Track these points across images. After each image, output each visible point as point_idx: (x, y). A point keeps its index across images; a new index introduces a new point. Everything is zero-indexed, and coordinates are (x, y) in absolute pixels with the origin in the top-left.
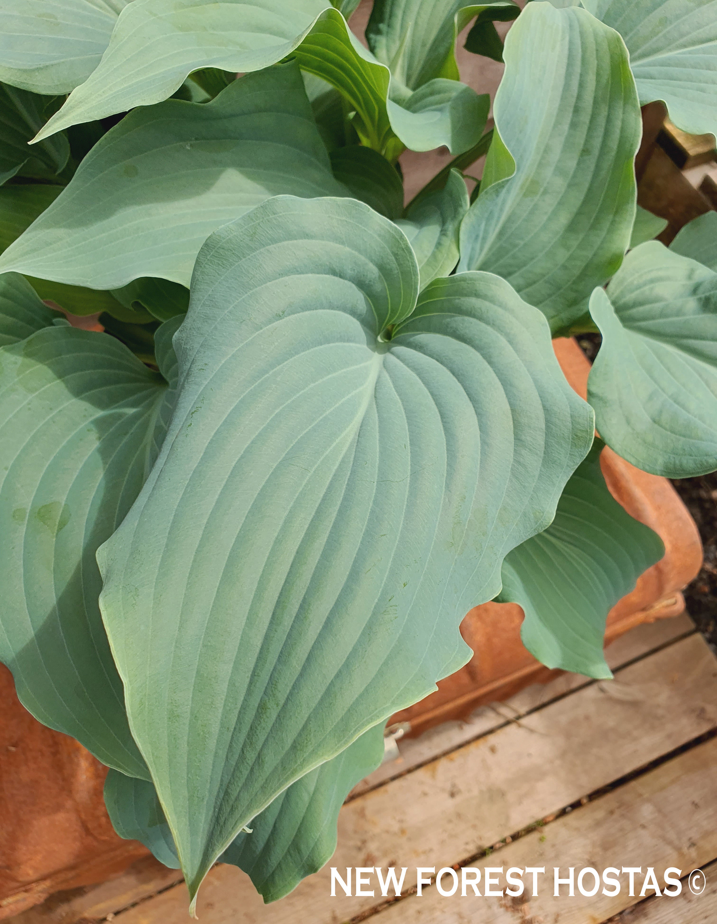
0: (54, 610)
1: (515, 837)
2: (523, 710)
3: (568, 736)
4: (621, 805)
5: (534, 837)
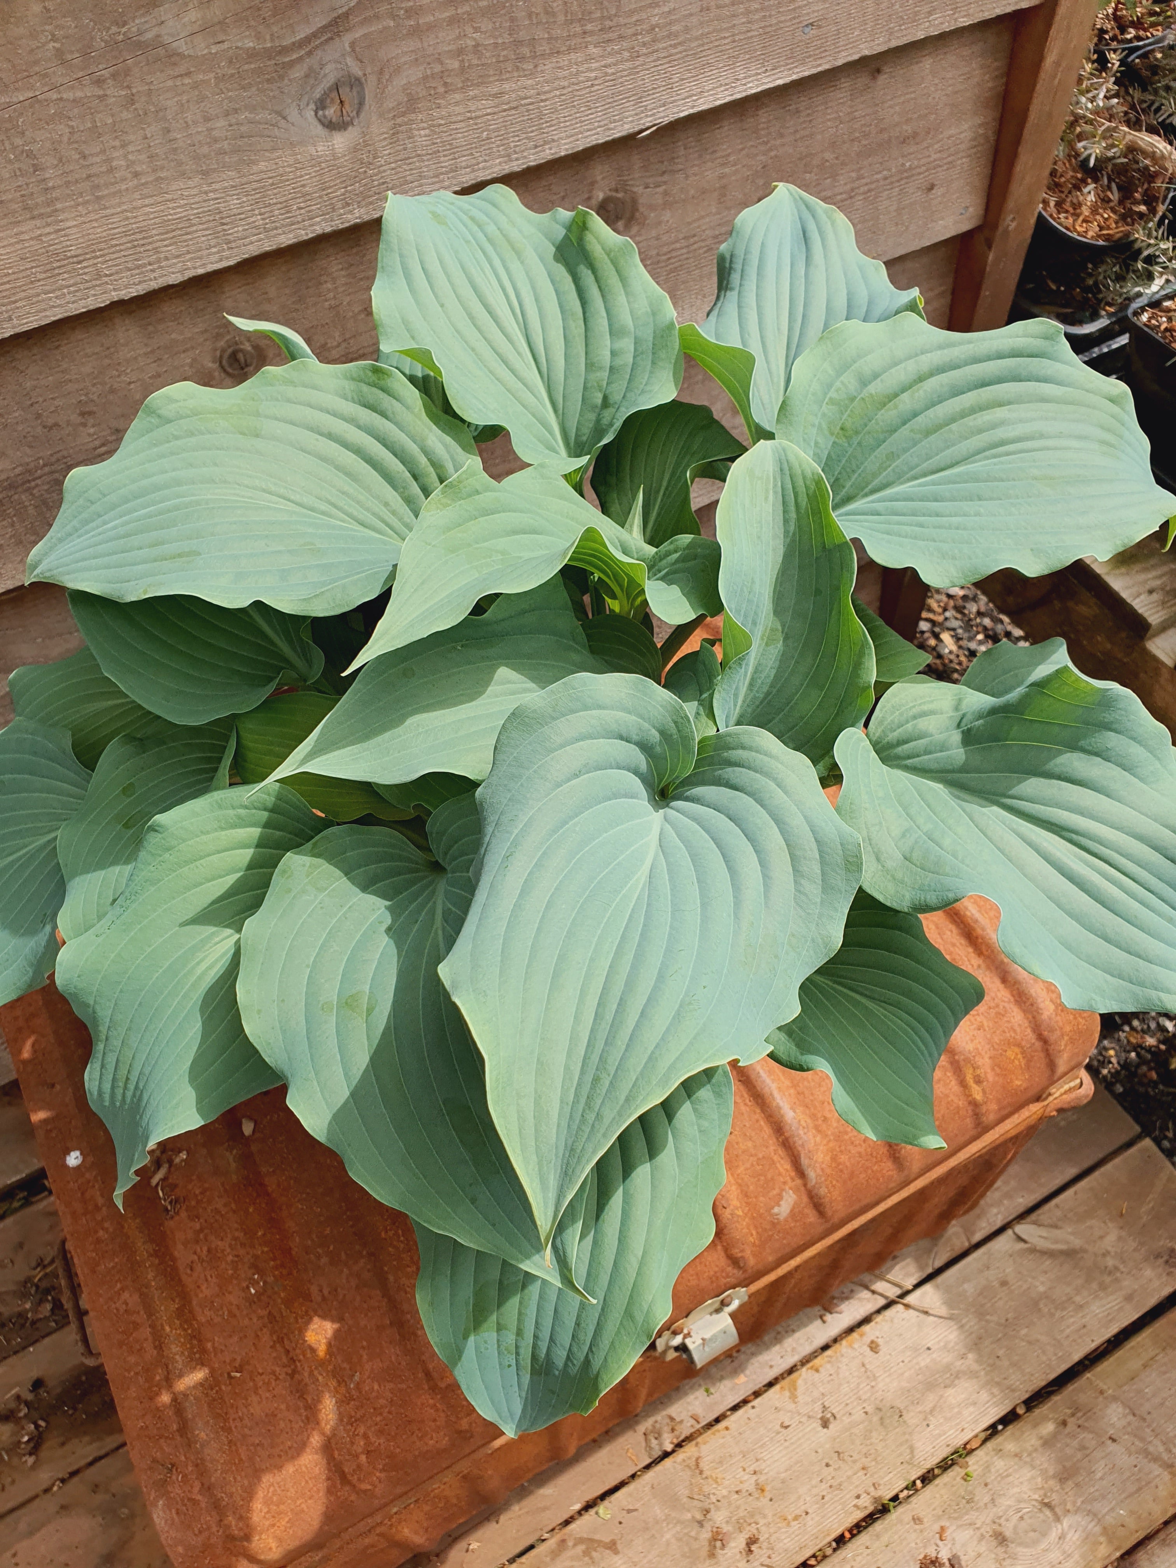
0: (366, 1071)
1: (927, 1478)
2: (909, 1284)
3: (981, 1314)
4: (1076, 1409)
5: (954, 1474)
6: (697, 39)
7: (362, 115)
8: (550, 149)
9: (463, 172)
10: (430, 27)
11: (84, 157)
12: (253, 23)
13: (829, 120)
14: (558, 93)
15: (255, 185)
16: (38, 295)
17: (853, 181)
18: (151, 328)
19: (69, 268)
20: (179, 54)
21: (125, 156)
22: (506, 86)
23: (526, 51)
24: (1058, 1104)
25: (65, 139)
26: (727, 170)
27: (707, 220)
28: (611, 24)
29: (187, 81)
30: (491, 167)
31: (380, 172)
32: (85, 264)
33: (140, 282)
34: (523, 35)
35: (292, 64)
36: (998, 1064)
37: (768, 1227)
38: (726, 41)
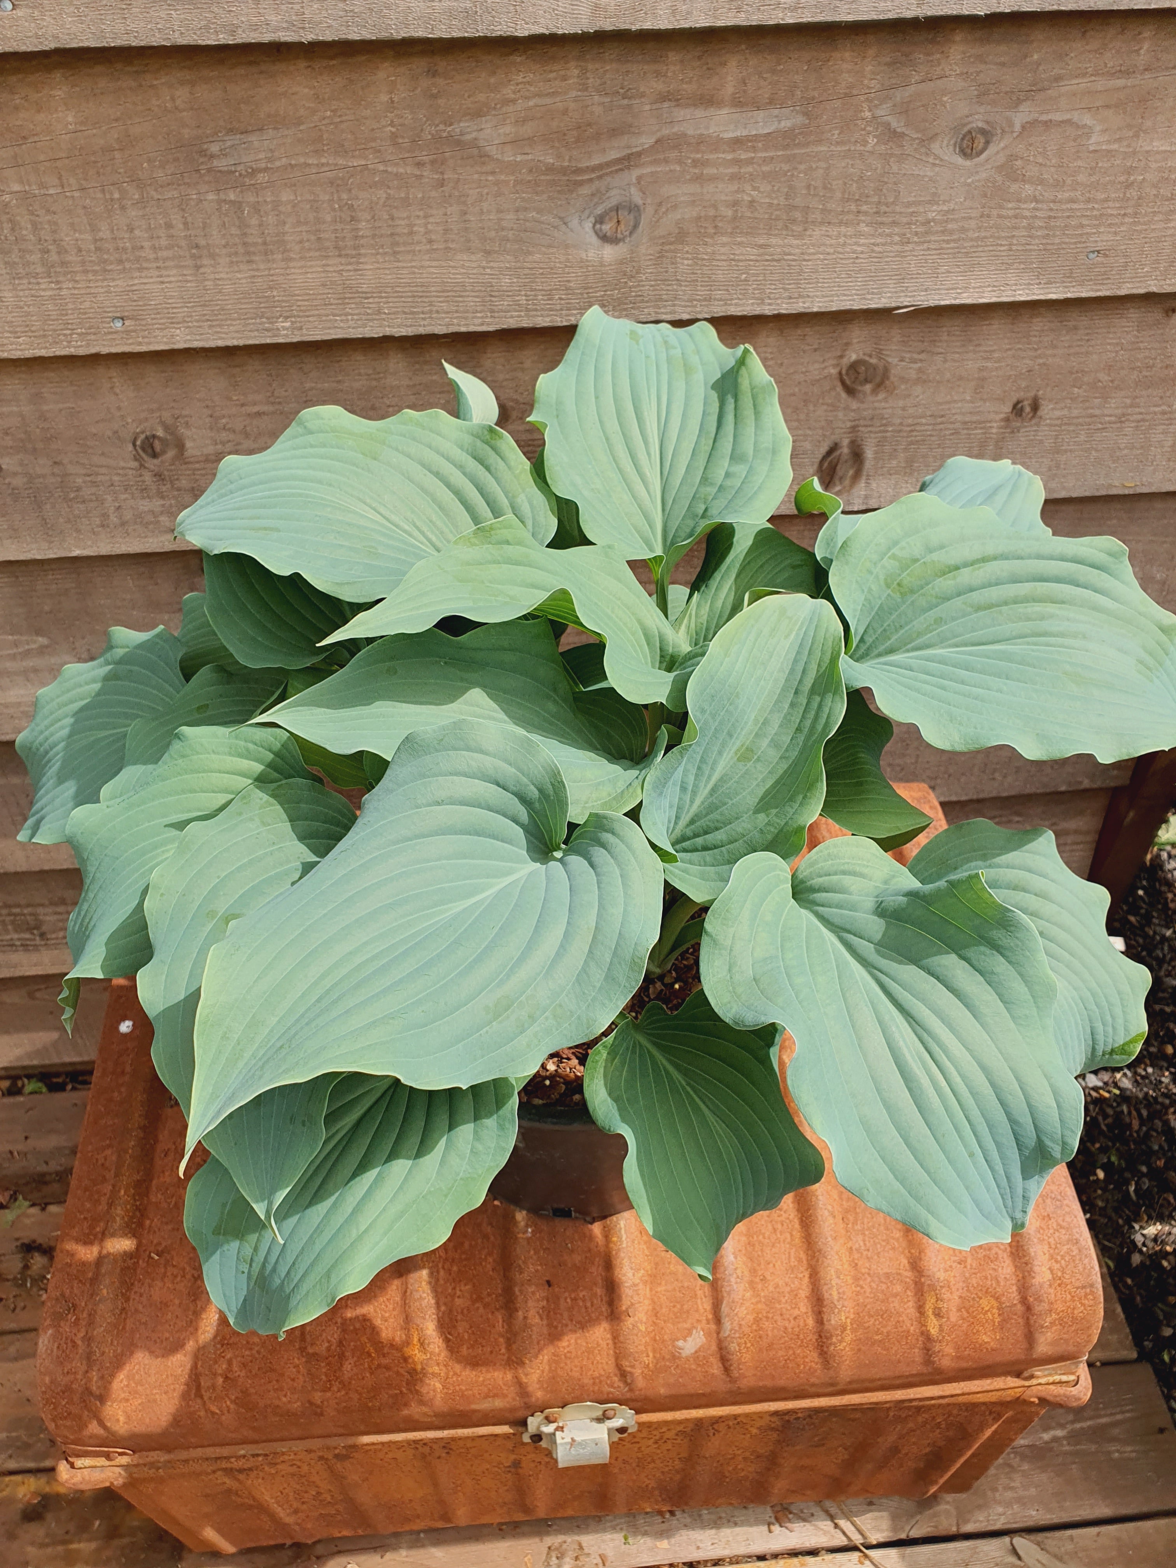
2: (874, 1539)
6: (972, 240)
7: (635, 236)
8: (804, 303)
9: (716, 303)
10: (713, 179)
11: (392, 219)
12: (557, 145)
13: (1109, 344)
14: (822, 257)
15: (527, 271)
16: (327, 315)
17: (1126, 407)
18: (417, 366)
19: (358, 300)
20: (489, 156)
21: (426, 225)
22: (774, 241)
23: (798, 215)
24: (1043, 1391)
25: (381, 202)
26: (989, 364)
27: (960, 405)
28: (887, 210)
29: (490, 178)
30: (743, 305)
31: (638, 286)
32: (371, 300)
33: (411, 326)
34: (798, 201)
35: (581, 183)
36: (965, 1306)
37: (667, 1357)
38: (1002, 248)
